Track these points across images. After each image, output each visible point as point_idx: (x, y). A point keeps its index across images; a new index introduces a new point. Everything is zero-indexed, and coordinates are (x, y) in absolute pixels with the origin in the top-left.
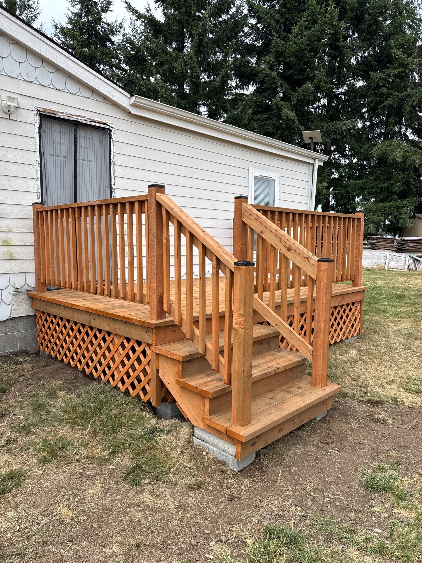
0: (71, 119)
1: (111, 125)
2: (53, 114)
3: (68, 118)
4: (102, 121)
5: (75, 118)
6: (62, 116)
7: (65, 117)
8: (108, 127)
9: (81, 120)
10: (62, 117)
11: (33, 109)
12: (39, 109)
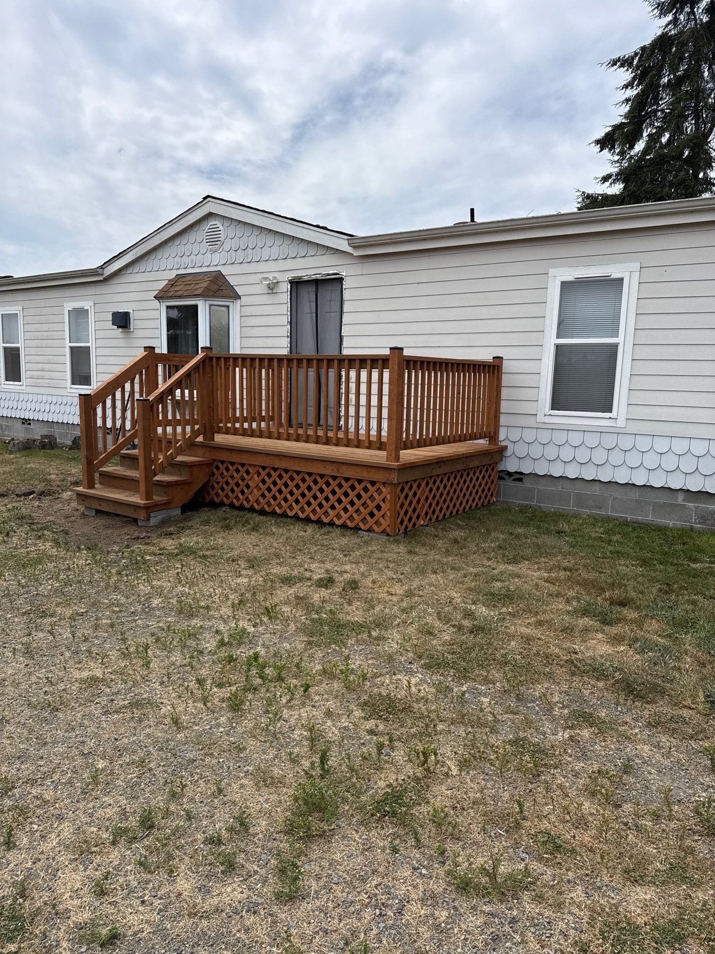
0: (312, 279)
1: (342, 273)
2: (300, 279)
3: (310, 279)
4: (335, 272)
5: (314, 277)
6: (306, 278)
8: (340, 276)
9: (319, 277)
10: (305, 279)
11: (287, 280)
12: (290, 279)
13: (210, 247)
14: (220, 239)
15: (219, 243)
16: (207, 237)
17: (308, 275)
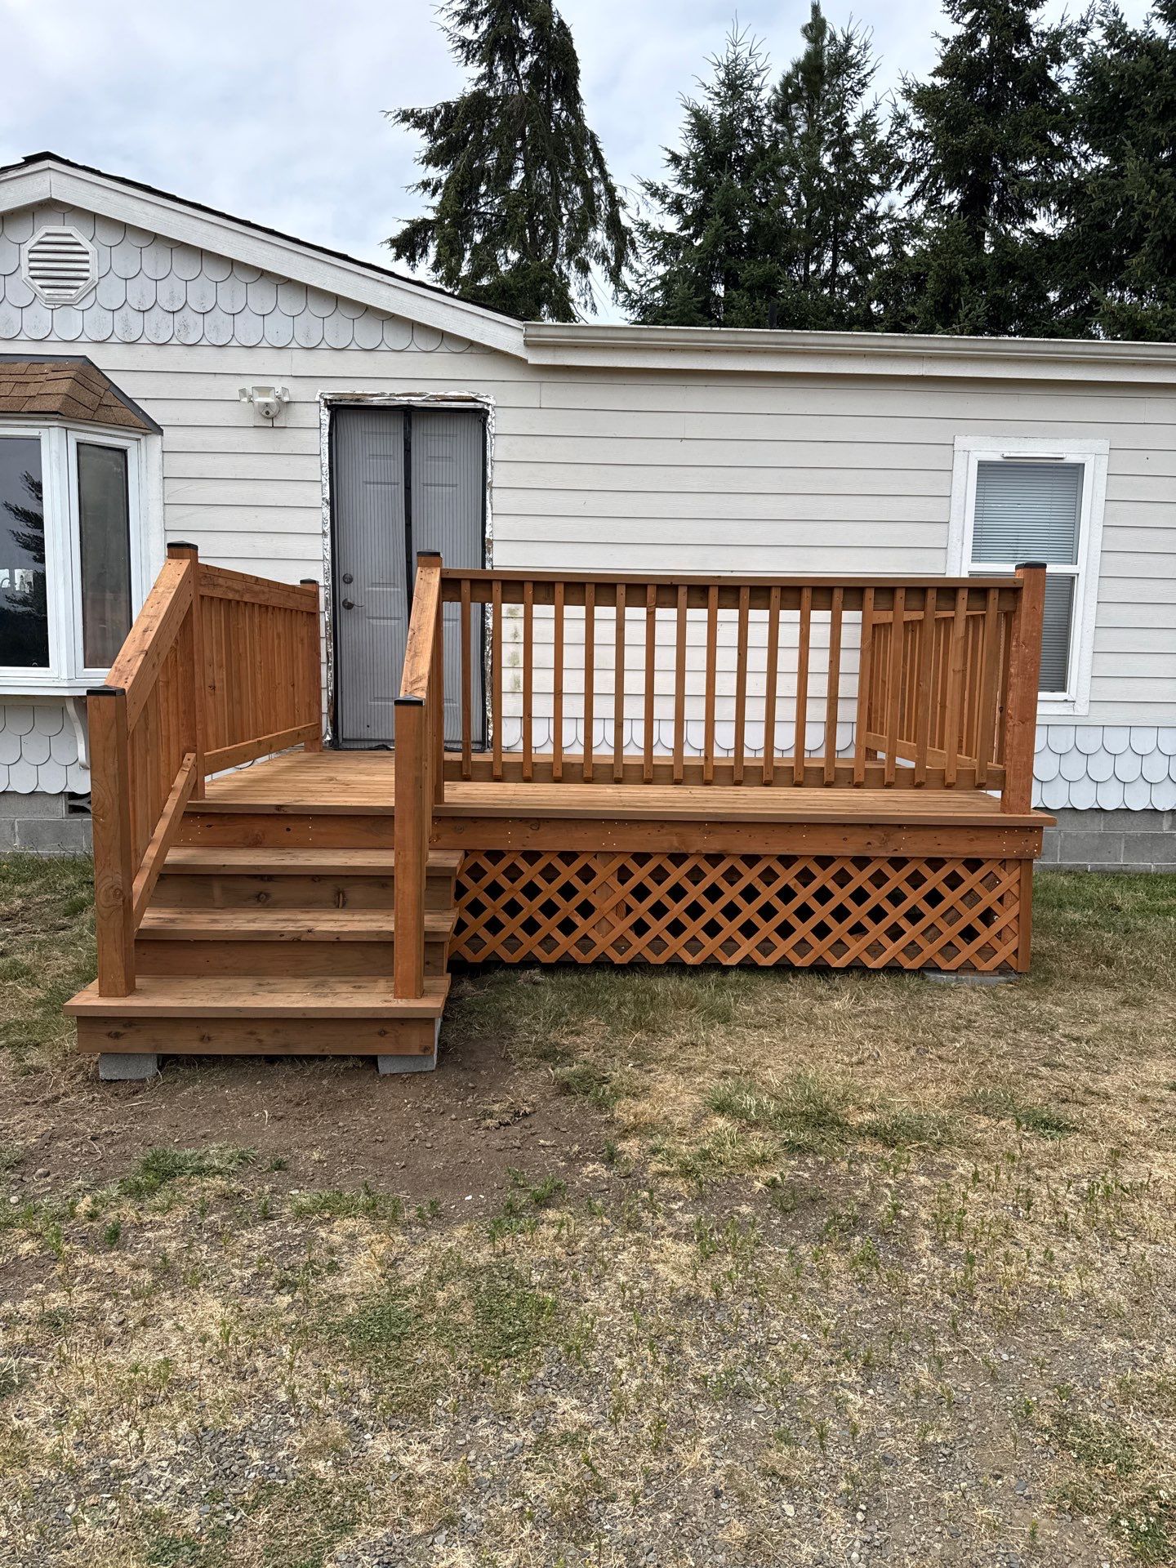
0: (396, 403)
1: (486, 400)
2: (358, 400)
3: (388, 403)
4: (466, 394)
5: (404, 400)
6: (376, 401)
7: (382, 403)
8: (479, 406)
9: (416, 401)
10: (375, 403)
11: (317, 399)
12: (328, 397)
13: (47, 291)
14: (85, 274)
15: (81, 283)
16: (33, 265)
17: (382, 395)
